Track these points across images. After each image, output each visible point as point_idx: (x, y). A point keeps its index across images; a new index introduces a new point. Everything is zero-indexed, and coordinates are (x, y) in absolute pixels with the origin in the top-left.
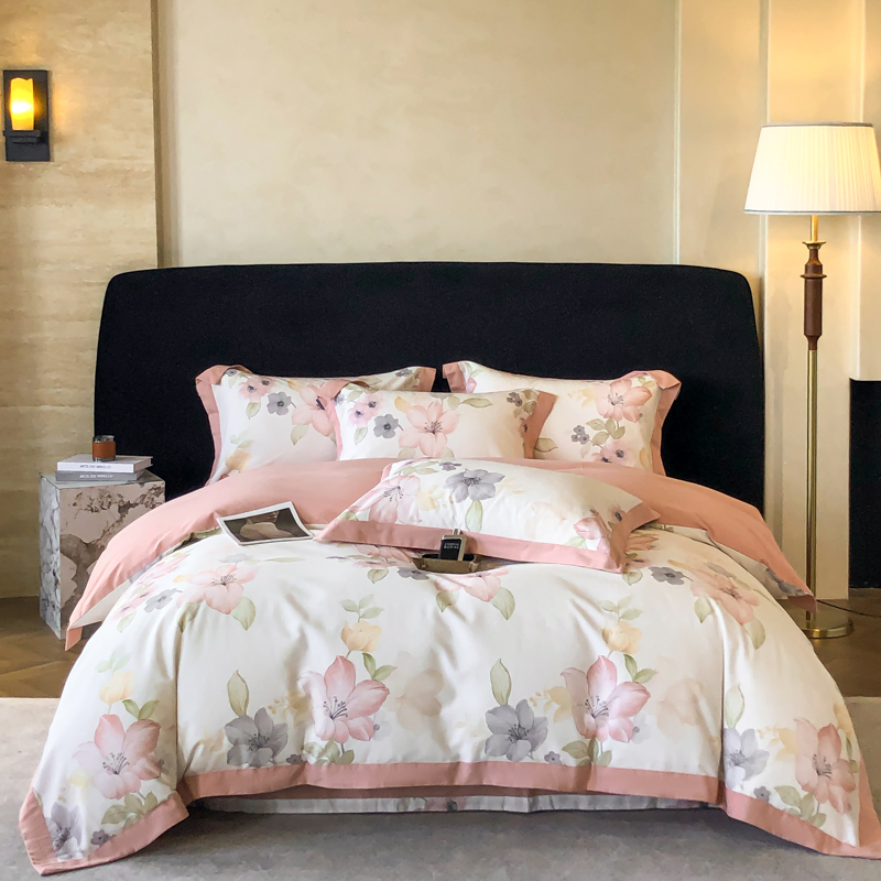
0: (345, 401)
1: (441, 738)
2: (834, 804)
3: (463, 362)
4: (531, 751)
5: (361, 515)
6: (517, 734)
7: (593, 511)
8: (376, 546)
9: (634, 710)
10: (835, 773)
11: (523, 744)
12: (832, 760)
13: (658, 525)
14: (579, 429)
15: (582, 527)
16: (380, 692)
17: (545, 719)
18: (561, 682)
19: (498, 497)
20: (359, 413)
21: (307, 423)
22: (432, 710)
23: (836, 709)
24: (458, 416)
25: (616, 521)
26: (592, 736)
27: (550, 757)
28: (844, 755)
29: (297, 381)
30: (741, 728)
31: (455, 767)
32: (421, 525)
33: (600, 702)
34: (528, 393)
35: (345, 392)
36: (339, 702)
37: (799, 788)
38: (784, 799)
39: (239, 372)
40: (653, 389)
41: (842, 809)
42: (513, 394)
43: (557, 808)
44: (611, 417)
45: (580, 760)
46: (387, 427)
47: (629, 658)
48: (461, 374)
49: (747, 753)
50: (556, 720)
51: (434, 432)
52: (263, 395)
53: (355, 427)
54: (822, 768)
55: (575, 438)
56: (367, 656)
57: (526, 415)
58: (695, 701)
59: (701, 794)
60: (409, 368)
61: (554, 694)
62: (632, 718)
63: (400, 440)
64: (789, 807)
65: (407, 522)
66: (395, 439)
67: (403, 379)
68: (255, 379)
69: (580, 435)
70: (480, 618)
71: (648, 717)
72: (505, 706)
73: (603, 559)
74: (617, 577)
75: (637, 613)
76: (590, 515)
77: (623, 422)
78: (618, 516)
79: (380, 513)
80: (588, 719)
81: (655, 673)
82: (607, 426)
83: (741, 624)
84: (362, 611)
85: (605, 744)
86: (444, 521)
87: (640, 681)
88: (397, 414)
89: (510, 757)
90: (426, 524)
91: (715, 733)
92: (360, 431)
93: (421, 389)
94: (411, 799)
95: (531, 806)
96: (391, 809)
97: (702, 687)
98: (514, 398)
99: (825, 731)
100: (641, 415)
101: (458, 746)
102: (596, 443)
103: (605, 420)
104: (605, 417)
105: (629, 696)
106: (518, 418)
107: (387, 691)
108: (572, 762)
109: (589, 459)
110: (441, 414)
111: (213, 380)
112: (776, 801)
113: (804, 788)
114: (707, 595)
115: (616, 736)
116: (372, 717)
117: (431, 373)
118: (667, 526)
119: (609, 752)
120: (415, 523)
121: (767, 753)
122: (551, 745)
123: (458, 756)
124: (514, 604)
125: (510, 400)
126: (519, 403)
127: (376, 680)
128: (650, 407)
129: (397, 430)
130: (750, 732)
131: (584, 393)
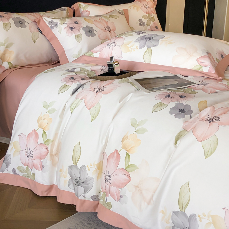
20: (72, 28)
44: (149, 13)
53: (74, 35)
63: (99, 36)
77: (153, 15)
82: (149, 17)
92: (78, 36)
102: (148, 25)
103: (147, 15)
129: (95, 32)
131: (134, 6)
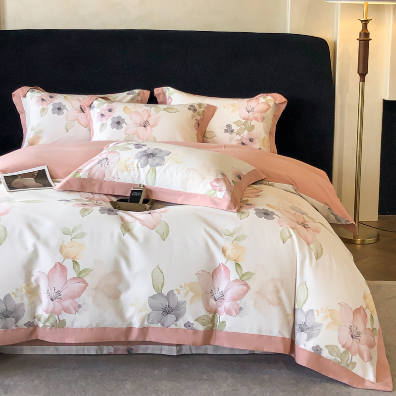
0: (95, 109)
1: (120, 313)
2: (362, 356)
3: (165, 87)
4: (176, 321)
5: (83, 175)
6: (167, 311)
7: (223, 175)
8: (92, 193)
9: (241, 296)
10: (363, 337)
11: (171, 317)
12: (361, 329)
13: (265, 182)
14: (229, 126)
15: (215, 184)
16: (83, 285)
17: (185, 302)
18: (195, 279)
19: (166, 165)
20: (102, 115)
21: (75, 120)
22: (115, 296)
23: (365, 298)
24: (159, 117)
25: (237, 180)
26: (214, 312)
27: (188, 325)
28: (369, 326)
29: (69, 96)
30: (306, 308)
31: (129, 330)
32: (119, 181)
33: (220, 291)
34: (200, 105)
35: (96, 103)
36: (56, 291)
37: (340, 346)
38: (330, 353)
39: (36, 90)
40: (272, 104)
41: (366, 359)
42: (192, 106)
43: (194, 353)
44: (247, 119)
45: (206, 326)
46: (118, 123)
47: (237, 265)
48: (164, 94)
49: (309, 324)
50: (191, 302)
51: (145, 127)
52: (49, 104)
53: (101, 123)
54: (355, 334)
55: (226, 131)
56: (75, 263)
57: (199, 118)
58: (278, 292)
59: (280, 349)
60: (135, 90)
61: (191, 287)
62: (238, 302)
63: (125, 131)
64: (334, 358)
65: (111, 179)
66: (123, 130)
67: (130, 96)
68: (45, 95)
69: (229, 129)
70: (147, 240)
71: (248, 301)
72: (160, 294)
73: (226, 204)
74: (234, 215)
75: (244, 237)
76: (220, 176)
77: (254, 122)
78: (239, 177)
79: (94, 174)
80: (212, 301)
81: (254, 274)
82: (244, 124)
83: (309, 245)
84: (74, 235)
85: (222, 317)
86: (133, 180)
87: (244, 280)
88: (124, 116)
89: (163, 325)
90: (122, 180)
91: (289, 311)
92: (103, 125)
93: (141, 102)
94: (105, 347)
95: (178, 351)
96: (93, 352)
97: (282, 284)
98: (192, 108)
99: (357, 311)
100: (264, 118)
101: (132, 317)
102: (238, 134)
103: (244, 121)
104: (244, 119)
105: (237, 288)
106: (194, 119)
107: (87, 284)
108: (201, 328)
109: (234, 143)
110: (149, 116)
111: (21, 94)
112: (325, 354)
113: (343, 346)
114: (288, 226)
115: (229, 312)
116: (77, 300)
117: (147, 93)
118: (270, 183)
119: (224, 322)
120: (116, 180)
121: (321, 325)
122: (189, 317)
123: (131, 323)
124: (168, 231)
125: (189, 109)
126: (195, 110)
127: (80, 278)
128: (270, 114)
129: (124, 125)
130: (311, 311)
131: (233, 106)
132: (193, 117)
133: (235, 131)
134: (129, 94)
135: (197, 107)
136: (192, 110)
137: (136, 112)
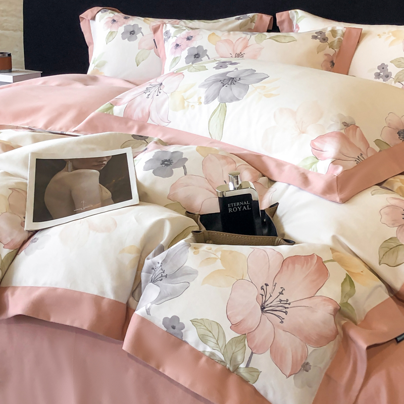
0: (170, 38)
3: (293, 11)
14: (383, 67)
24: (261, 49)
34: (334, 32)
42: (320, 33)
46: (197, 56)
48: (290, 21)
52: (121, 25)
55: (378, 76)
57: (331, 52)
60: (248, 15)
65: (157, 122)
69: (383, 73)
88: (207, 46)
92: (175, 59)
98: (321, 36)
102: (399, 80)
106: (322, 54)
110: (246, 47)
111: (90, 16)
117: (267, 18)
125: (315, 37)
126: (324, 40)
129: (204, 59)
131: (394, 34)
132: (319, 50)
133: (393, 76)
134: (239, 19)
135: (328, 34)
136: (319, 39)
137: (226, 41)
